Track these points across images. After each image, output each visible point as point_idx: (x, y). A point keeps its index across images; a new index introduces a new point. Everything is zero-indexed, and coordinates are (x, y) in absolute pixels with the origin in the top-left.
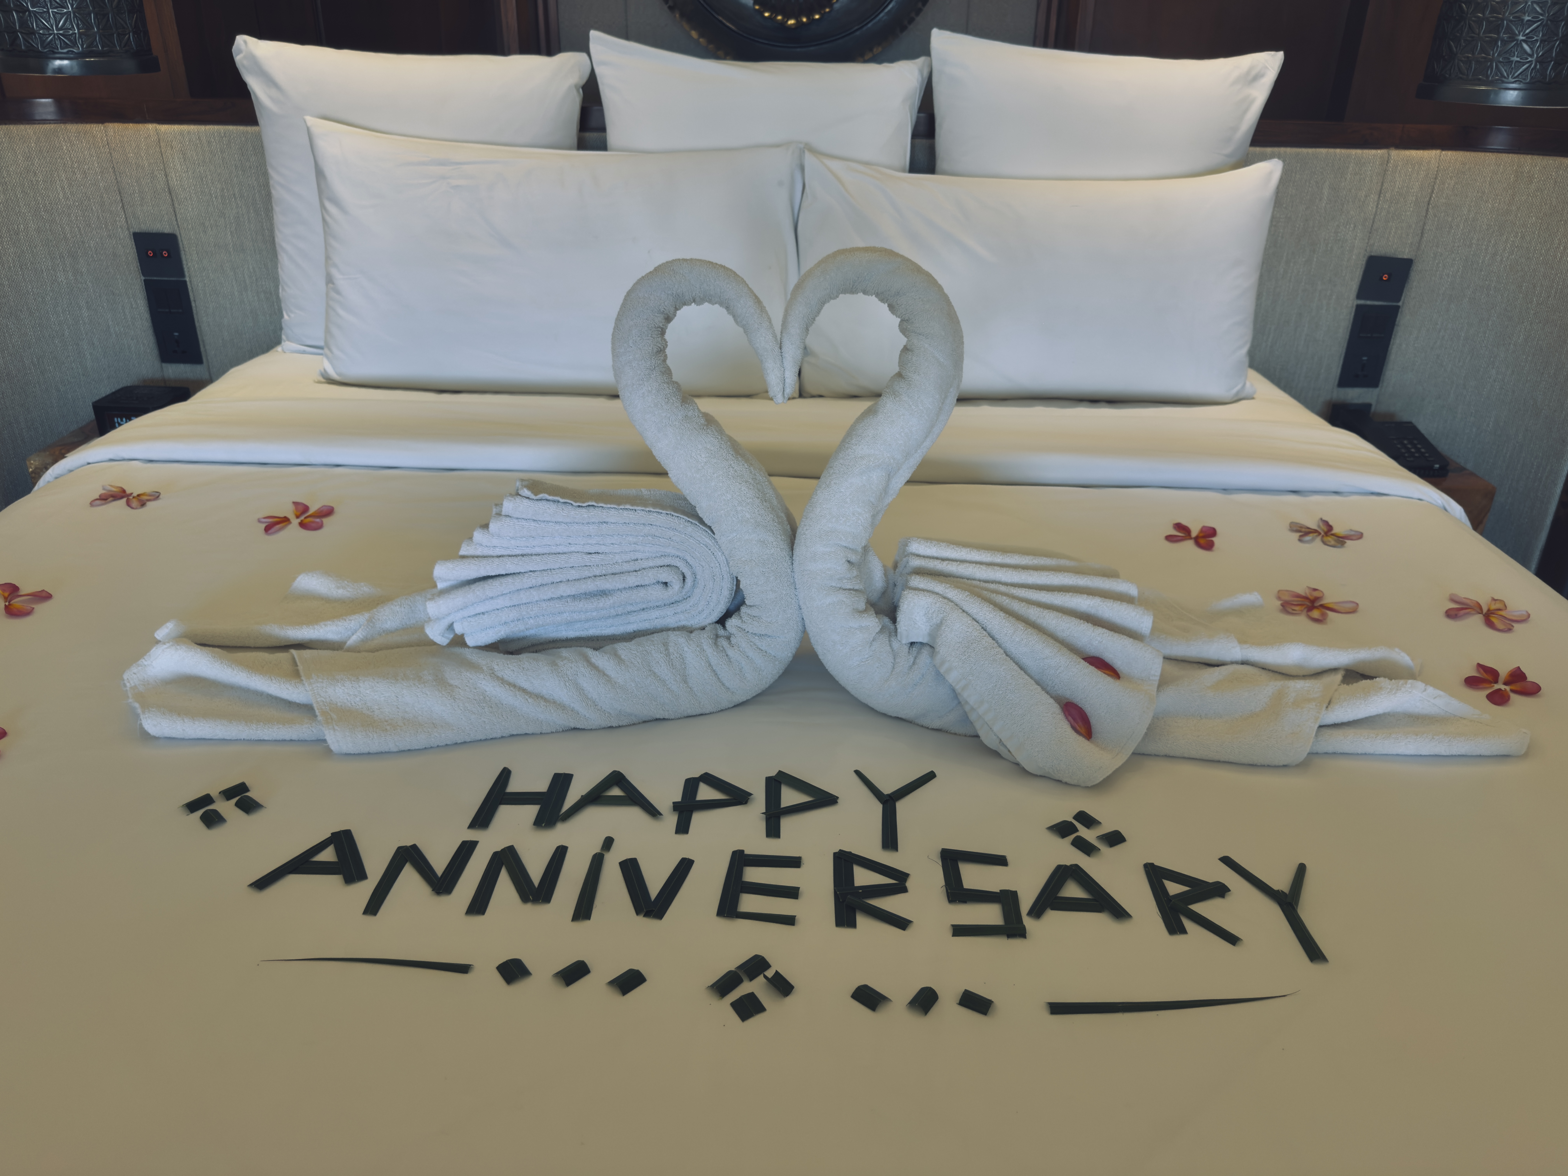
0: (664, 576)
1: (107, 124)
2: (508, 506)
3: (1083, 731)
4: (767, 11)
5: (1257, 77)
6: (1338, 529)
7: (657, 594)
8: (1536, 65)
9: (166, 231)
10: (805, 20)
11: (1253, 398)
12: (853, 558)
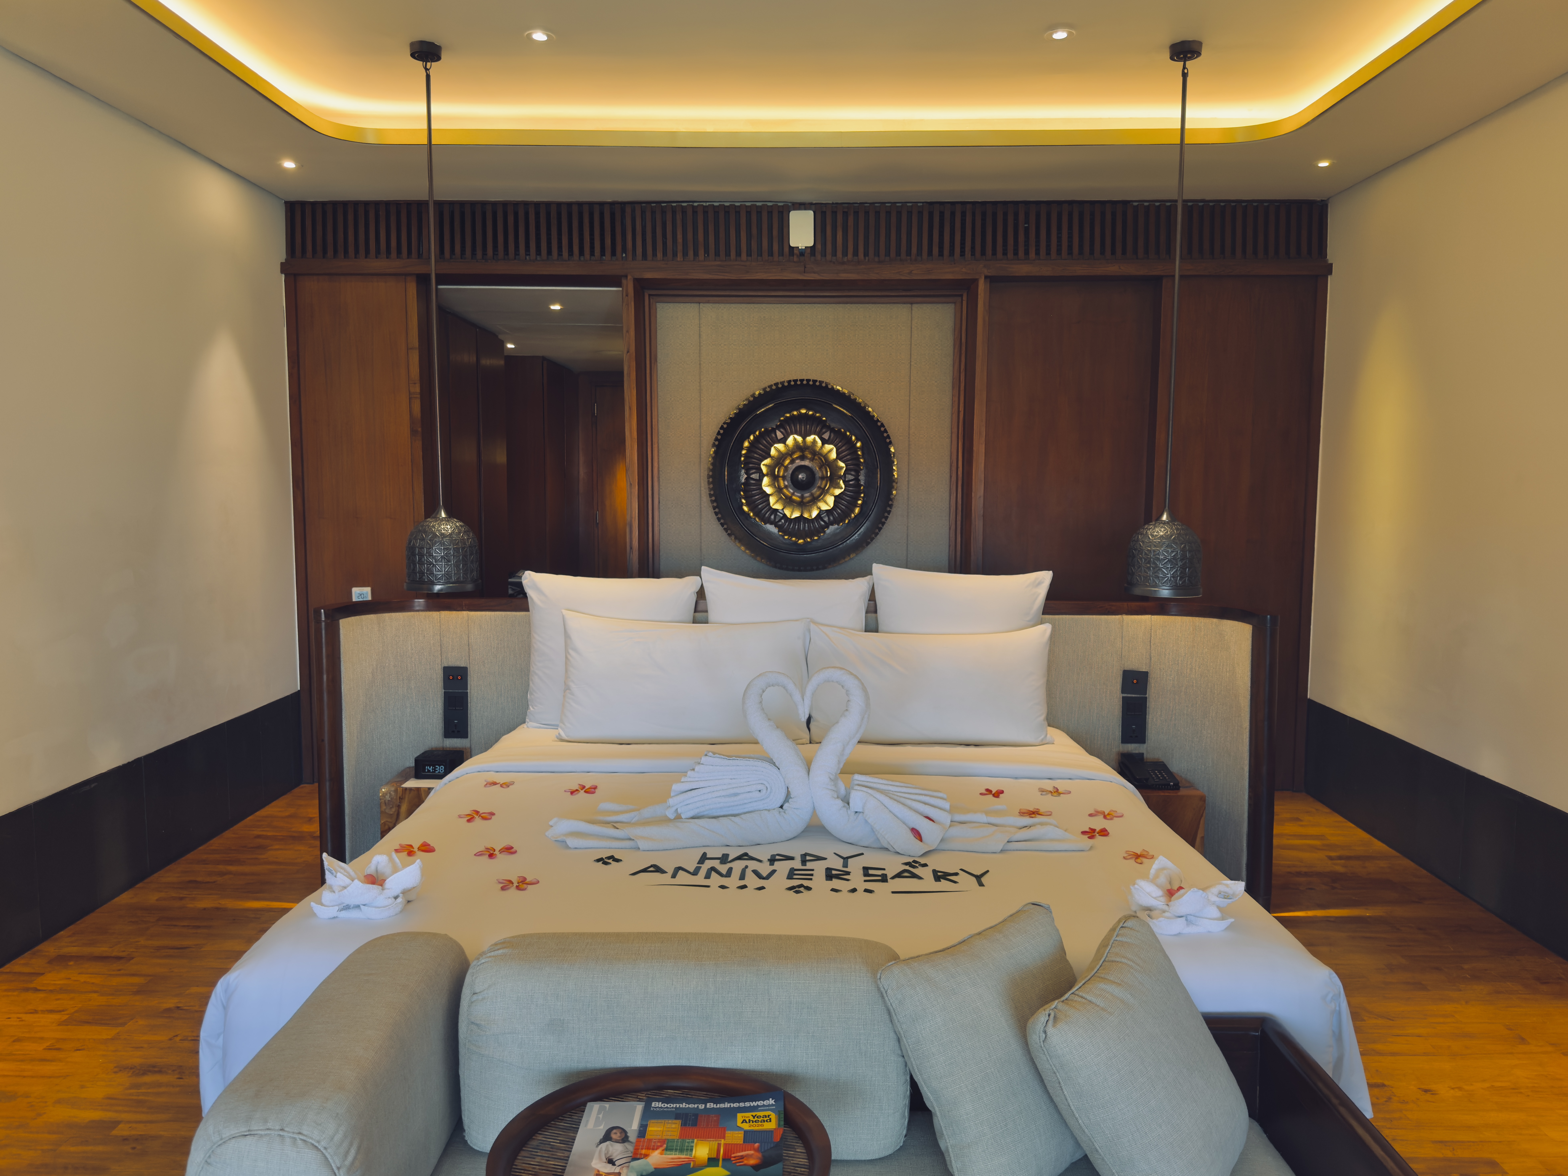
0: (760, 787)
1: (441, 612)
2: (704, 759)
3: (919, 838)
4: (786, 536)
5: (1039, 584)
6: (1060, 790)
7: (757, 794)
8: (1171, 579)
9: (462, 666)
10: (809, 540)
11: (1053, 744)
12: (832, 777)
